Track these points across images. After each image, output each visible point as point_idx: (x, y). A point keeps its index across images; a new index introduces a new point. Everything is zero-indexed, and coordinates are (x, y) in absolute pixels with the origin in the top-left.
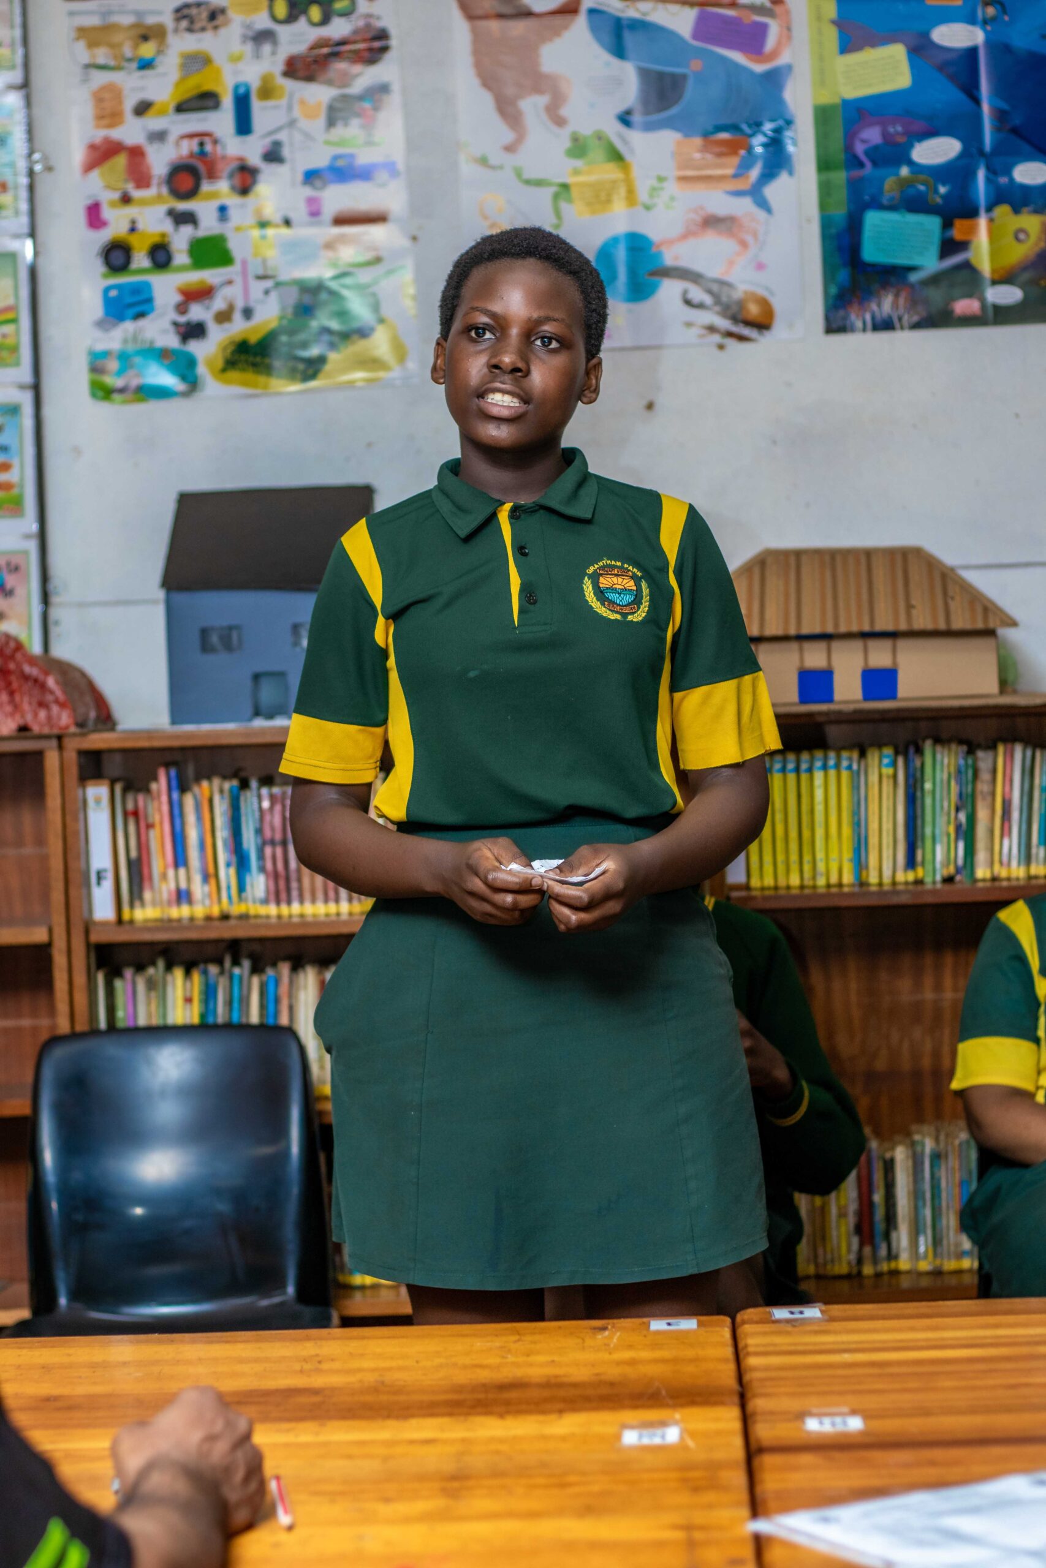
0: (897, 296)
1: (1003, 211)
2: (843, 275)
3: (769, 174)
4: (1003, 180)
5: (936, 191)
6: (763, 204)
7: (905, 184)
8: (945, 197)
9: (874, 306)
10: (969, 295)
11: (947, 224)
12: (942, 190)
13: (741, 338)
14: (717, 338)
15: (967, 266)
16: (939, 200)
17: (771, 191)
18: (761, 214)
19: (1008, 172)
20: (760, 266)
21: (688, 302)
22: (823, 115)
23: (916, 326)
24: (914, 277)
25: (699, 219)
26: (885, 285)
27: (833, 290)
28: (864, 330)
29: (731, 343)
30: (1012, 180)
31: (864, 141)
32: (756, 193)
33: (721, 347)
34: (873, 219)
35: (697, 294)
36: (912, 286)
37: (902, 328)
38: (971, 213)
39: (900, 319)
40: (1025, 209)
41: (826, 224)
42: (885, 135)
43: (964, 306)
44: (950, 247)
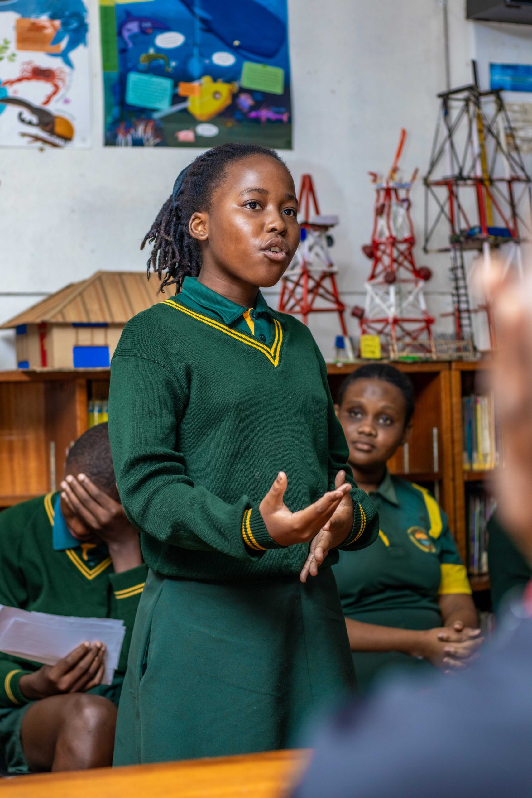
0: (146, 126)
1: (207, 80)
2: (116, 111)
3: (73, 45)
4: (207, 61)
5: (168, 64)
6: (68, 63)
7: (151, 59)
8: (175, 68)
9: (132, 131)
10: (187, 129)
11: (176, 85)
12: (173, 64)
13: (55, 145)
14: (39, 144)
15: (185, 111)
16: (170, 70)
17: (74, 55)
18: (67, 69)
19: (209, 56)
20: (67, 101)
21: (22, 120)
22: (105, 11)
23: (157, 145)
24: (156, 116)
25: (29, 68)
26: (139, 119)
27: (110, 120)
28: (126, 144)
29: (48, 148)
30: (211, 62)
31: (129, 30)
32: (64, 56)
33: (42, 150)
34: (133, 78)
35: (28, 115)
36: (154, 120)
37: (149, 145)
38: (190, 79)
39: (148, 140)
40: (220, 80)
41: (106, 79)
42: (141, 27)
43: (185, 135)
44: (177, 99)
